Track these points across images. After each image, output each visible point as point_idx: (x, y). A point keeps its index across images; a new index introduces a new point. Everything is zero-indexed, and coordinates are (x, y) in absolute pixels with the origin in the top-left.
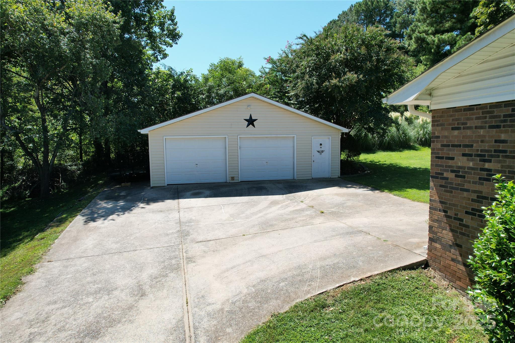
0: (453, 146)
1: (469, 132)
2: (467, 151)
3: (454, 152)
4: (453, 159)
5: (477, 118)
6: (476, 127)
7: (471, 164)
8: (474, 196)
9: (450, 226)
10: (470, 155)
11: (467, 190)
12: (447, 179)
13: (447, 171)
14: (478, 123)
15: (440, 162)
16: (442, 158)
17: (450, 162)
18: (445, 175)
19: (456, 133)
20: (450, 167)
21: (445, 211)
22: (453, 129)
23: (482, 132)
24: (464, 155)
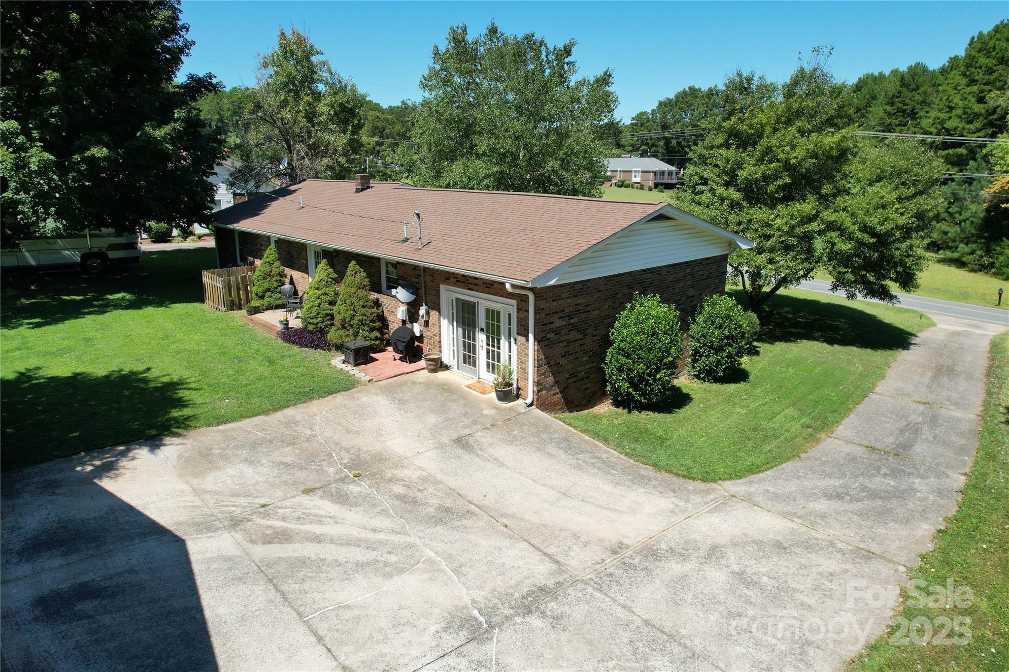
0: (553, 313)
1: (562, 302)
2: (561, 315)
3: (555, 318)
4: (553, 323)
5: (567, 292)
6: (567, 298)
7: (564, 323)
8: (565, 344)
9: (552, 372)
10: (563, 317)
11: (562, 342)
12: (549, 338)
13: (549, 333)
14: (567, 295)
15: (544, 328)
16: (546, 324)
17: (552, 326)
18: (548, 336)
19: (555, 303)
20: (550, 329)
21: (548, 364)
22: (553, 301)
23: (569, 300)
24: (560, 318)
